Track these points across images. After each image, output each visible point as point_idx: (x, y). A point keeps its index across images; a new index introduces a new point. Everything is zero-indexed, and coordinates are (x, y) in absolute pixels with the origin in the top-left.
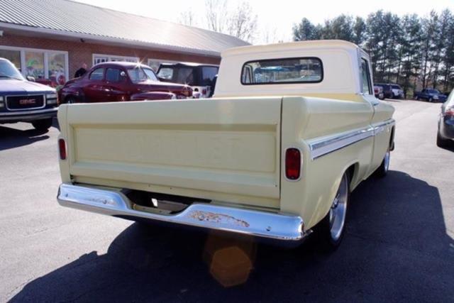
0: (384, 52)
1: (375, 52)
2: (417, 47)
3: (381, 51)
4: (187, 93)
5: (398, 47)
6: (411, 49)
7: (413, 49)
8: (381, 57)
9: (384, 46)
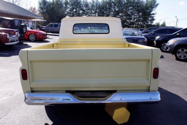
0: (76, 13)
1: (73, 13)
2: (88, 12)
3: (75, 13)
4: (13, 33)
5: (81, 12)
6: (86, 13)
7: (87, 13)
8: (75, 16)
9: (76, 11)
